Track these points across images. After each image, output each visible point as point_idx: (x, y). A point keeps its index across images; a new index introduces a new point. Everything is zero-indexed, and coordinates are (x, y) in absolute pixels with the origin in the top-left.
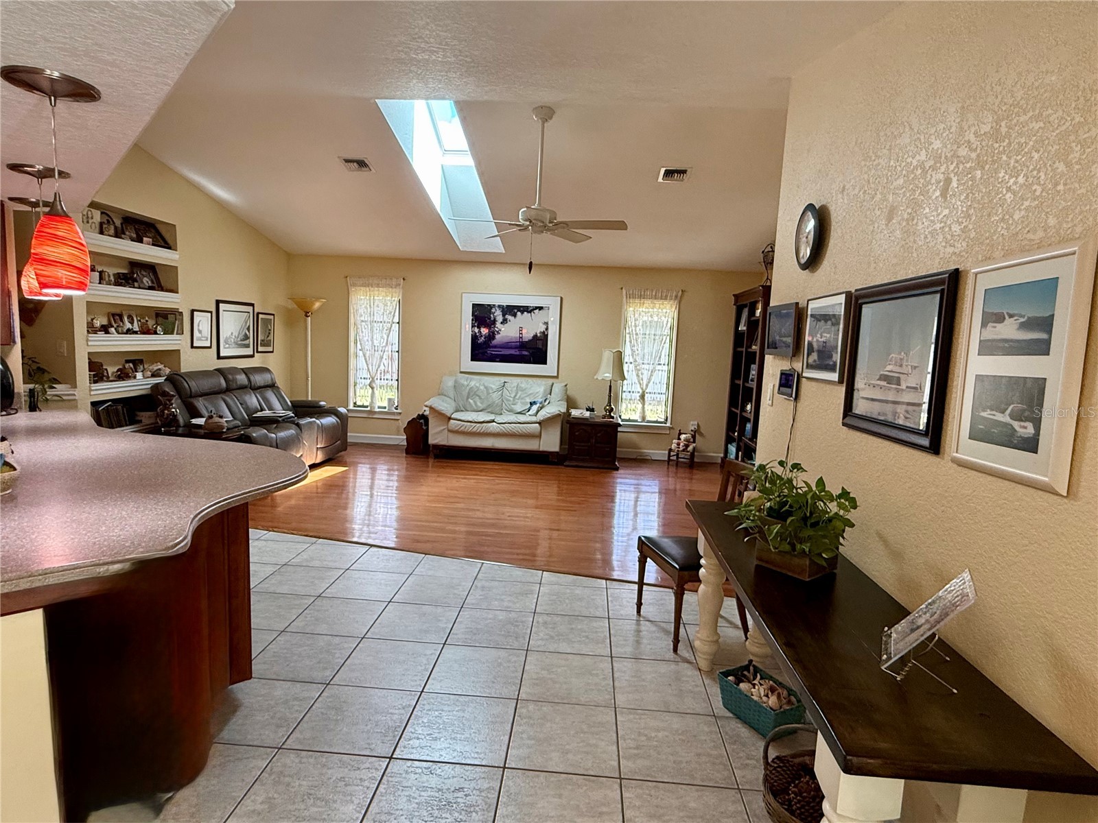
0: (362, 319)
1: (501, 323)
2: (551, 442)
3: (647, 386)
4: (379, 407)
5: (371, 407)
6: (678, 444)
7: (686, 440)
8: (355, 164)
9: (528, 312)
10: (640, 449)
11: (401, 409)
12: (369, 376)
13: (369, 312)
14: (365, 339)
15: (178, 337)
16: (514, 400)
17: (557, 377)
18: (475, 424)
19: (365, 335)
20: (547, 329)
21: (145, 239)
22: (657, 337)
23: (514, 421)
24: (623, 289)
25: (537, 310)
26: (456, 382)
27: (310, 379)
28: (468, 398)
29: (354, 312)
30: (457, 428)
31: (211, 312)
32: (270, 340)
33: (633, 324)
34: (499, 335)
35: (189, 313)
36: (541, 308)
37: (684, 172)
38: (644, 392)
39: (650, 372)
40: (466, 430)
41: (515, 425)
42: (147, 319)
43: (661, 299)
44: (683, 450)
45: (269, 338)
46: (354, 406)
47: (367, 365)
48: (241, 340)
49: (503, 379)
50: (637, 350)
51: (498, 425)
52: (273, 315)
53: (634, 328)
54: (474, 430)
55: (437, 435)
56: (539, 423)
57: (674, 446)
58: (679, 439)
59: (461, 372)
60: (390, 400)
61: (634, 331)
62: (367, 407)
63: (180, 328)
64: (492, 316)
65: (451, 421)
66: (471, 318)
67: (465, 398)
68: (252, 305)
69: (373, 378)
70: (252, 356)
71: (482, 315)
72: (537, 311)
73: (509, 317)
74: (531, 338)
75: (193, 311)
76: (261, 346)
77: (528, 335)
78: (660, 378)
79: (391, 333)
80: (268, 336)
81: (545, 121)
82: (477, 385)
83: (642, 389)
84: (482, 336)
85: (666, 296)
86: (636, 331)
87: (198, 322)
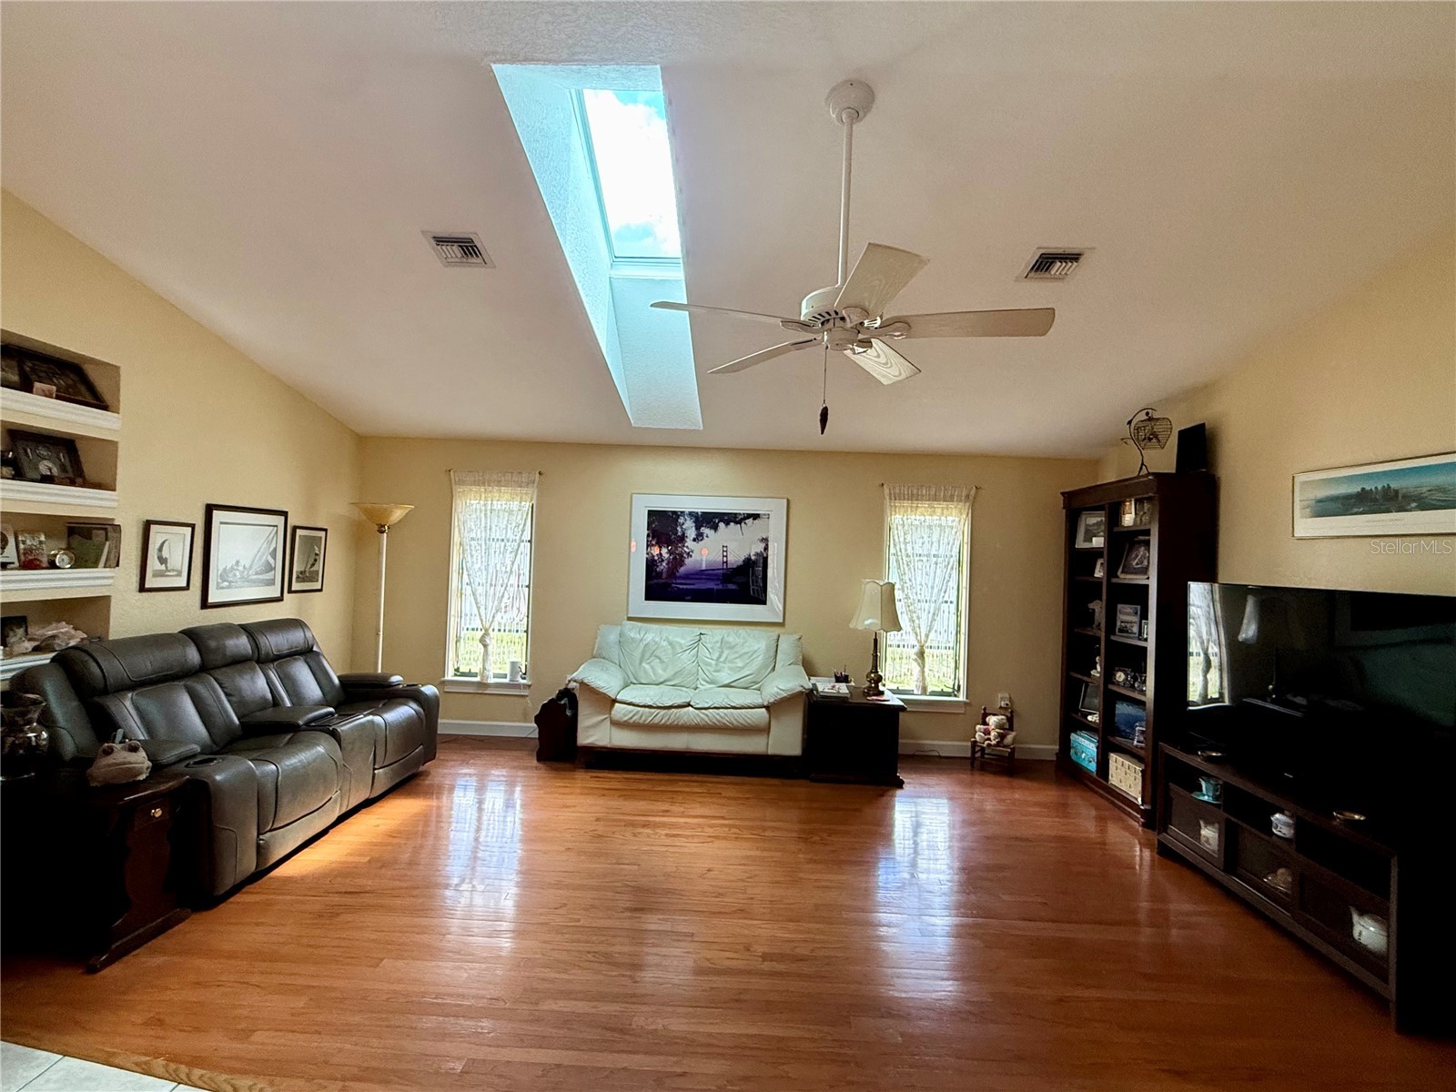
0: (473, 535)
1: (694, 540)
2: (787, 739)
3: (927, 636)
4: (496, 676)
5: (482, 676)
6: (987, 732)
7: (1000, 726)
8: (455, 248)
9: (736, 523)
10: (920, 738)
11: (530, 679)
12: (480, 626)
13: (483, 525)
14: (476, 567)
15: (108, 572)
16: (717, 665)
17: (782, 625)
18: (658, 711)
19: (475, 562)
20: (766, 549)
21: (37, 385)
22: (940, 560)
23: (724, 704)
24: (885, 486)
25: (751, 519)
26: (621, 635)
27: (381, 633)
28: (640, 664)
29: (458, 525)
30: (626, 718)
31: (193, 526)
32: (318, 572)
33: (902, 539)
34: (690, 559)
35: (141, 526)
36: (756, 517)
37: (1074, 257)
38: (922, 647)
39: (930, 615)
40: (641, 721)
41: (725, 711)
42: (43, 538)
43: (945, 501)
44: (998, 744)
45: (314, 569)
46: (456, 675)
47: (478, 608)
48: (257, 574)
49: (697, 629)
50: (910, 580)
51: (697, 711)
52: (326, 530)
53: (903, 546)
54: (656, 720)
55: (594, 732)
56: (767, 708)
57: (979, 736)
58: (985, 723)
59: (630, 619)
60: (513, 664)
61: (903, 551)
62: (475, 675)
63: (112, 556)
64: (679, 529)
65: (617, 704)
66: (646, 532)
67: (638, 662)
68: (285, 514)
69: (486, 630)
70: (280, 599)
71: (663, 527)
72: (749, 521)
73: (705, 530)
74: (741, 563)
75: (147, 525)
76: (297, 581)
77: (736, 557)
78: (946, 623)
79: (518, 556)
80: (313, 565)
81: (857, 114)
82: (657, 639)
83: (919, 642)
84: (663, 561)
85: (952, 496)
86: (906, 550)
87: (158, 545)
